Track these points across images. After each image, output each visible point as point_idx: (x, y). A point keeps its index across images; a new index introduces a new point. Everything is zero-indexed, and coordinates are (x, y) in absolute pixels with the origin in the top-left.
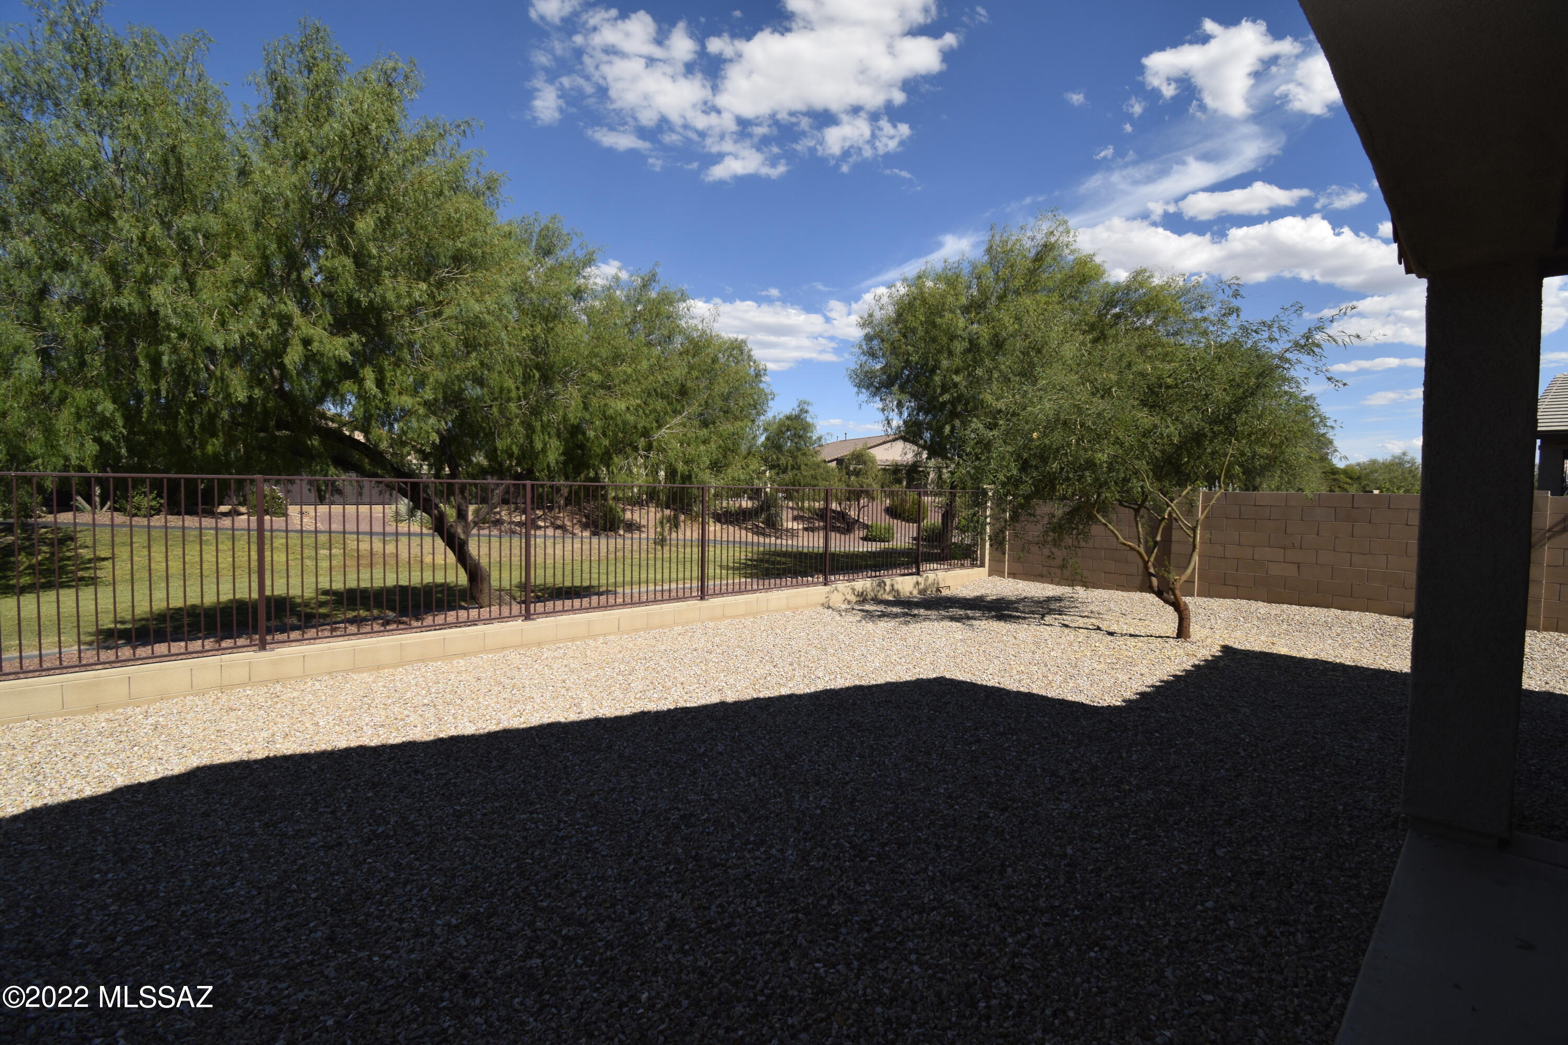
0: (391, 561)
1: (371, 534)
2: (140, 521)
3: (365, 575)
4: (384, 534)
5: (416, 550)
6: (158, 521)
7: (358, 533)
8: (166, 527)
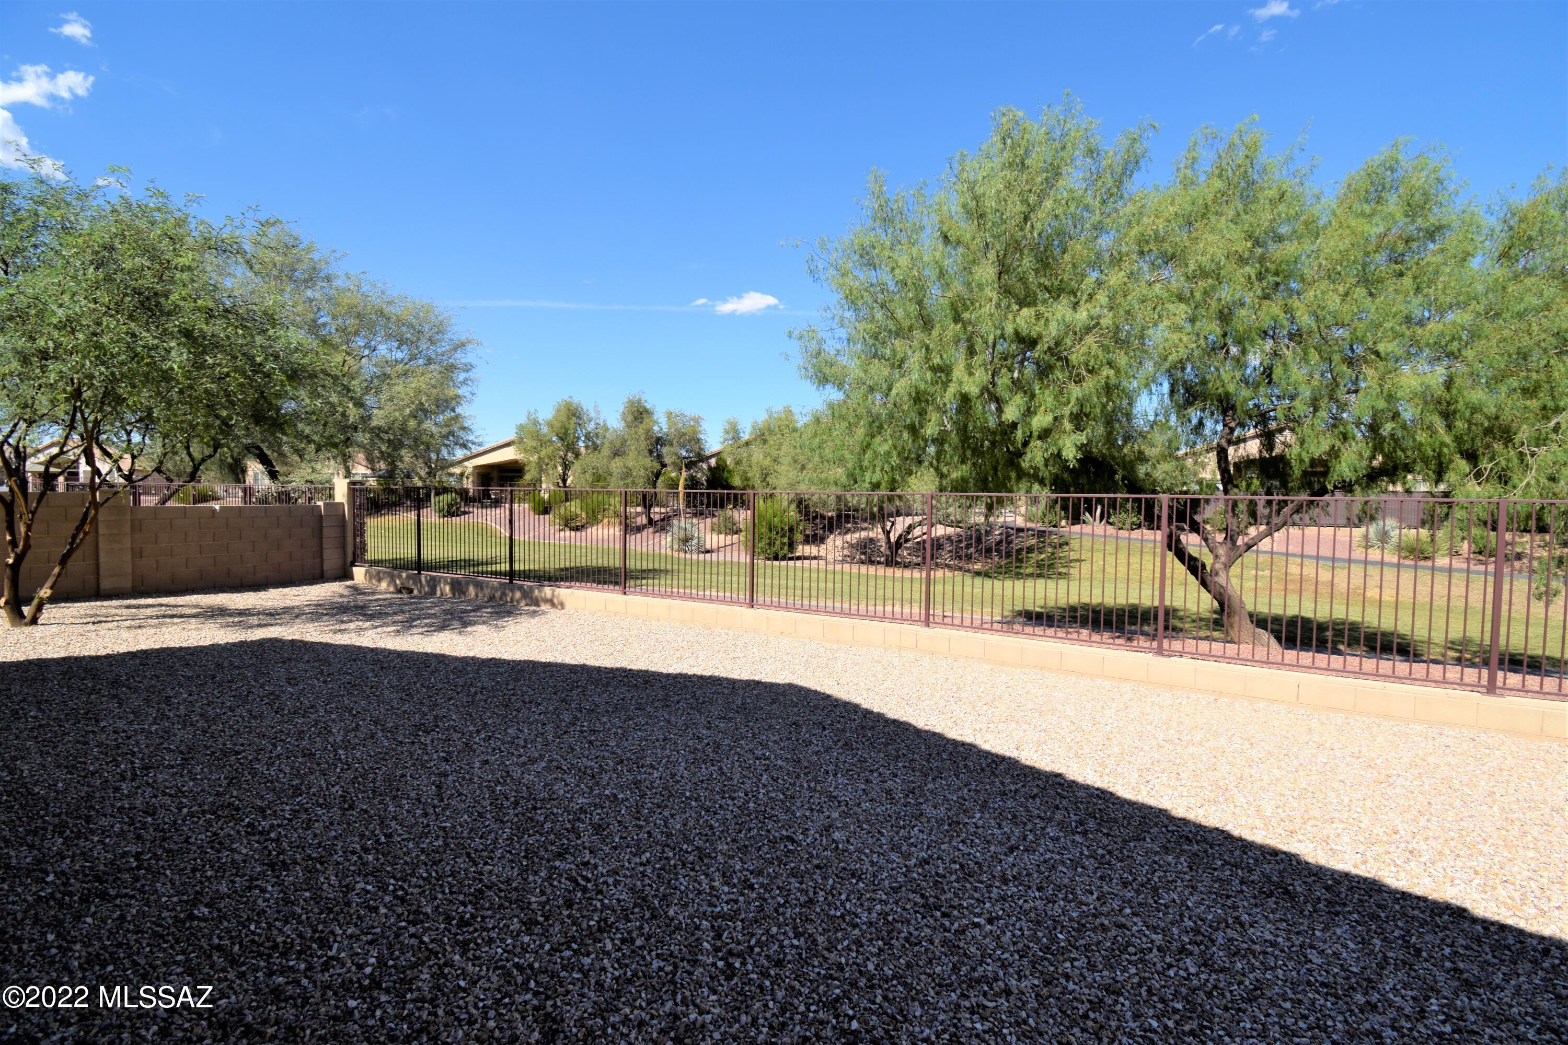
0: (1324, 590)
1: (1318, 558)
2: (1124, 533)
3: (1293, 601)
4: (1333, 559)
5: (1357, 581)
6: (1136, 534)
7: (1302, 556)
8: (1142, 540)
